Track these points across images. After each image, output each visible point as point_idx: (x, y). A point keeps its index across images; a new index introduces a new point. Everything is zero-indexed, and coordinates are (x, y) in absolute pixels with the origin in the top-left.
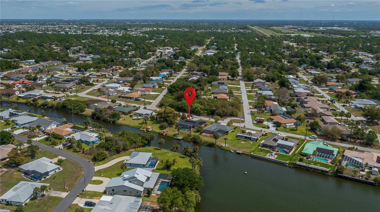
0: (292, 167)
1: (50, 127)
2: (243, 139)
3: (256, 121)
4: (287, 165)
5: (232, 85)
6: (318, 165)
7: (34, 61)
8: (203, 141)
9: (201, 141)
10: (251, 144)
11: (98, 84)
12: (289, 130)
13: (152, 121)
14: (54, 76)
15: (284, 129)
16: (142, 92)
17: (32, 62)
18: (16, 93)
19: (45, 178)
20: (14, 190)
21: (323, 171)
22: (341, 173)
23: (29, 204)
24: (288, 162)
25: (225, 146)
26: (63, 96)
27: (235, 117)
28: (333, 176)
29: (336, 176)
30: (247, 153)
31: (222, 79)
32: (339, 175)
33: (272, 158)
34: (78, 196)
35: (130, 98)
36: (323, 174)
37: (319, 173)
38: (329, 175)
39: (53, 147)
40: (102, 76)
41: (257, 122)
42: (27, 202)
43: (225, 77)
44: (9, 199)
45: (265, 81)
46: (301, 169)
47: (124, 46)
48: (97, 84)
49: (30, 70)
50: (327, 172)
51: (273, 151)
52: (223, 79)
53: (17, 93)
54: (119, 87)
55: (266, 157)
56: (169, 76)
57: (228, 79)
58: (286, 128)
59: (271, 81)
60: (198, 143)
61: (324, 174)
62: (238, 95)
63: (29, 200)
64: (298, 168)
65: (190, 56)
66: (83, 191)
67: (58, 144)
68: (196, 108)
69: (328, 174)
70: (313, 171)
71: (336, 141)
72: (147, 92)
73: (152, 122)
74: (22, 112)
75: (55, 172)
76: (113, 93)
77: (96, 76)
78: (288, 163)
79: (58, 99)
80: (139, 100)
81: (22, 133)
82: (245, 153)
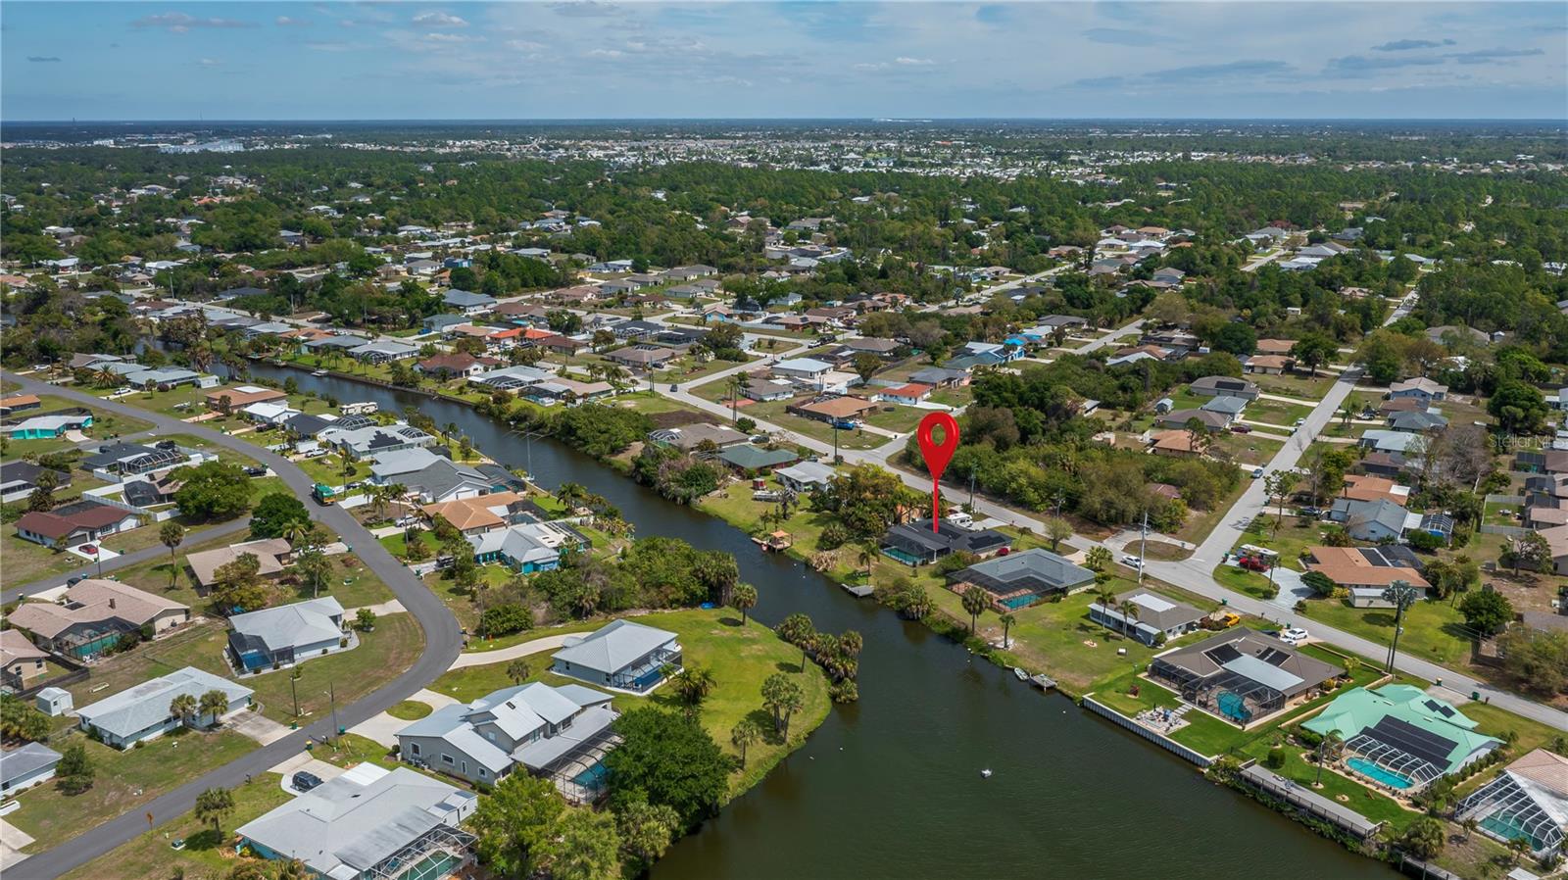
0: (1222, 783)
1: (453, 495)
2: (1105, 631)
3: (1238, 559)
4: (1206, 771)
5: (1285, 395)
6: (1340, 798)
7: (629, 262)
8: (936, 615)
9: (928, 612)
10: (1119, 654)
11: (763, 355)
12: (1358, 615)
13: (817, 511)
14: (644, 319)
15: (1340, 609)
16: (887, 398)
17: (624, 267)
18: (471, 369)
19: (277, 667)
20: (137, 692)
21: (1342, 829)
22: (1425, 855)
23: (149, 748)
24: (1212, 759)
25: (1006, 646)
26: (603, 392)
27: (1162, 533)
28: (1385, 861)
29: (1395, 867)
30: (1073, 689)
31: (1260, 370)
32: (1406, 864)
33: (1154, 730)
34: (309, 748)
35: (823, 418)
36: (1342, 843)
37: (1321, 834)
38: (1363, 855)
39: (405, 565)
40: (804, 327)
41: (1241, 564)
42: (146, 739)
43: (1277, 361)
44: (97, 718)
45: (1444, 389)
46: (1255, 798)
47: (990, 220)
48: (762, 358)
49: (589, 295)
50: (1359, 837)
51: (1189, 698)
52: (1264, 370)
53: (476, 369)
54: (823, 372)
55: (1134, 721)
56: (1050, 345)
57: (1288, 368)
58: (1353, 607)
59: (1478, 392)
60: (913, 619)
61: (1344, 845)
62: (1271, 441)
63: (160, 732)
64: (1244, 793)
65: (1210, 266)
66: (342, 733)
67: (429, 556)
68: (1013, 479)
69: (1362, 849)
70: (1300, 822)
71: (1554, 697)
72: (906, 400)
73: (814, 516)
74: (420, 435)
75: (325, 652)
76: (777, 395)
77: (783, 328)
78: (1210, 765)
79: (579, 401)
80: (849, 429)
81: (359, 507)
82: (1065, 690)
